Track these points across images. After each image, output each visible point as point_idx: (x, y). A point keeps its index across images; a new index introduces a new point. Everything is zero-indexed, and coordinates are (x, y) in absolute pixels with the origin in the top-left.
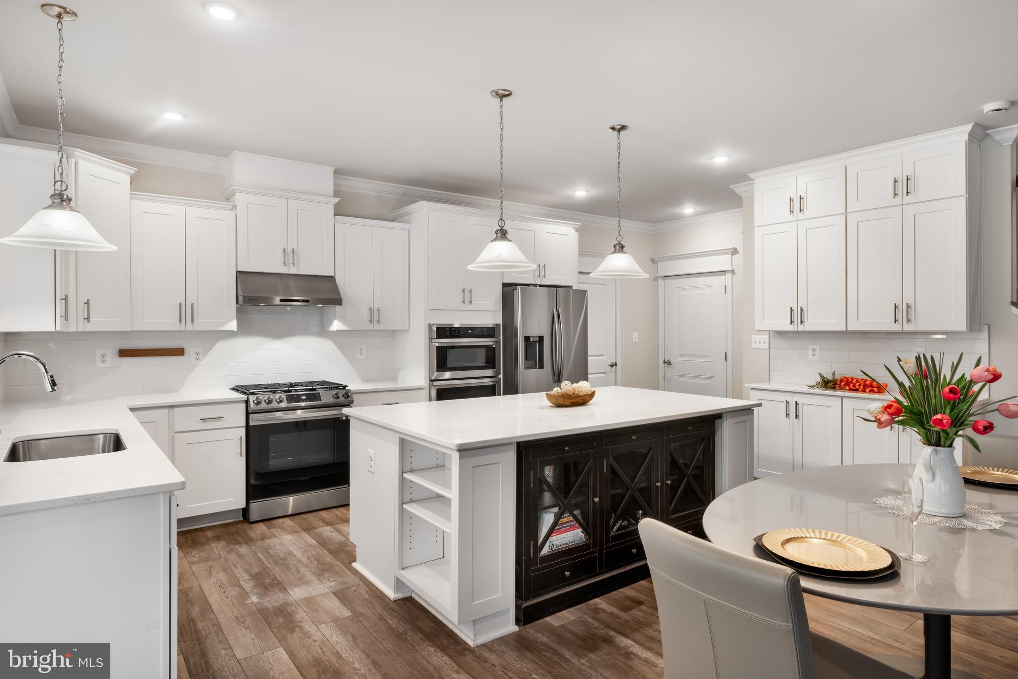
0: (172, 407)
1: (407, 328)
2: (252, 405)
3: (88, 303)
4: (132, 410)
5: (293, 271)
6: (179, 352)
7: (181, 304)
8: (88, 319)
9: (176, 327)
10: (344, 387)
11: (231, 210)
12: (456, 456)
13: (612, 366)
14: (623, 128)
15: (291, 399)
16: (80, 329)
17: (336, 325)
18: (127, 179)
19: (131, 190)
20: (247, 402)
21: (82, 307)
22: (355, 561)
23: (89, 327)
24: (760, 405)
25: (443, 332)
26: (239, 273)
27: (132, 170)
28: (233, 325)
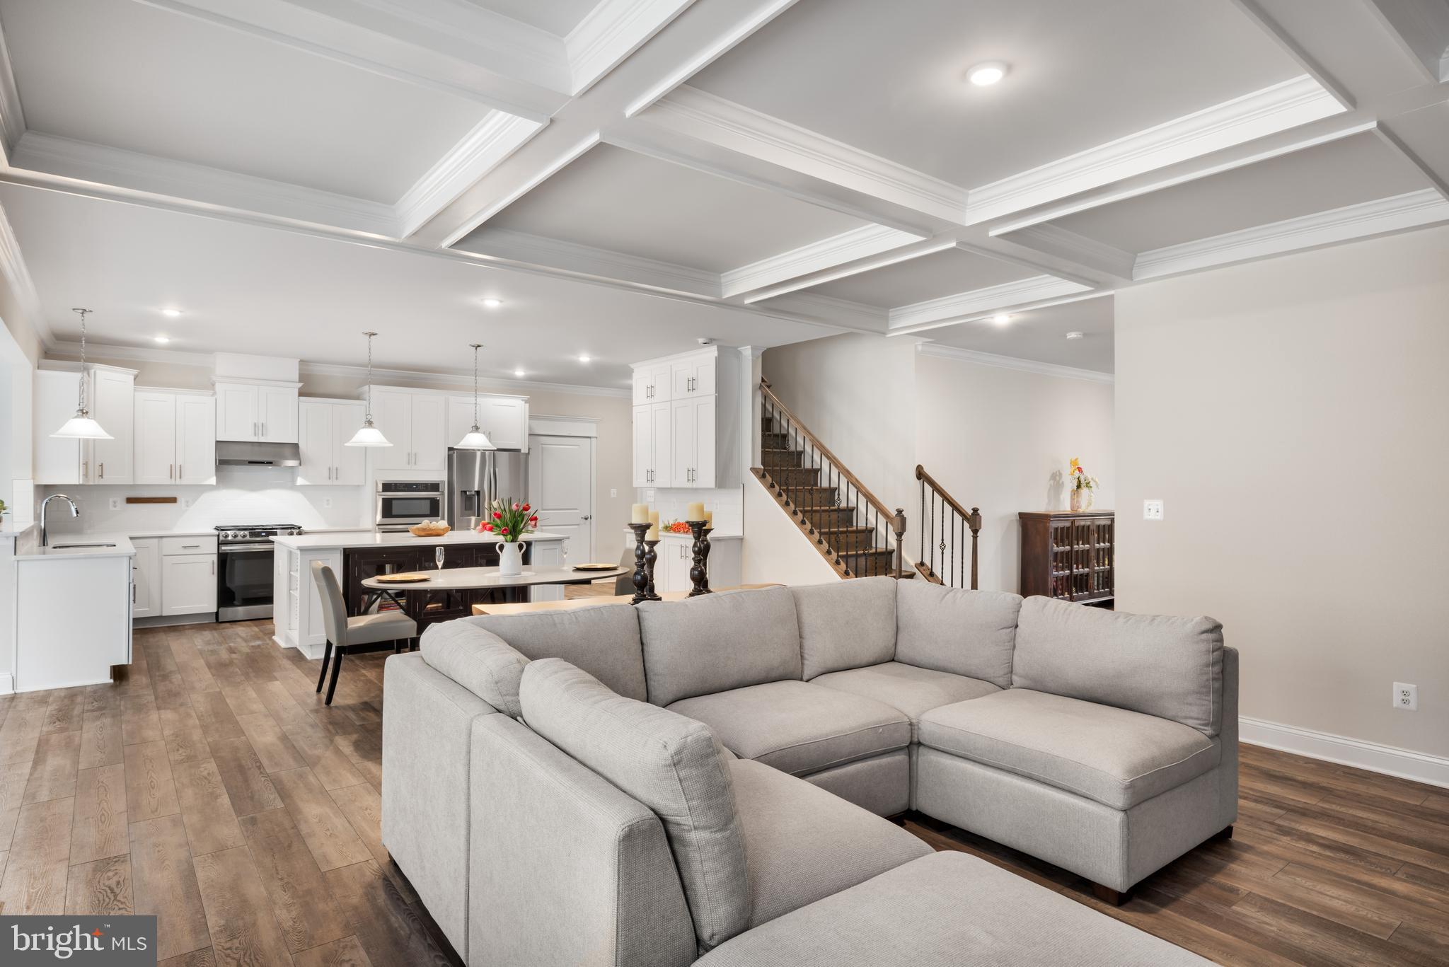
0: (161, 537)
1: (364, 484)
2: (221, 538)
3: (102, 465)
4: (131, 538)
5: (262, 440)
6: (173, 500)
7: (171, 466)
8: (102, 476)
9: (168, 481)
10: (299, 528)
11: (212, 396)
12: (298, 552)
13: (586, 519)
14: (479, 346)
15: (252, 535)
16: (96, 483)
17: (300, 481)
18: (132, 377)
19: (135, 385)
20: (218, 535)
21: (98, 469)
22: (274, 635)
23: (102, 482)
24: (568, 538)
25: (387, 487)
26: (217, 442)
27: (135, 372)
28: (213, 480)
